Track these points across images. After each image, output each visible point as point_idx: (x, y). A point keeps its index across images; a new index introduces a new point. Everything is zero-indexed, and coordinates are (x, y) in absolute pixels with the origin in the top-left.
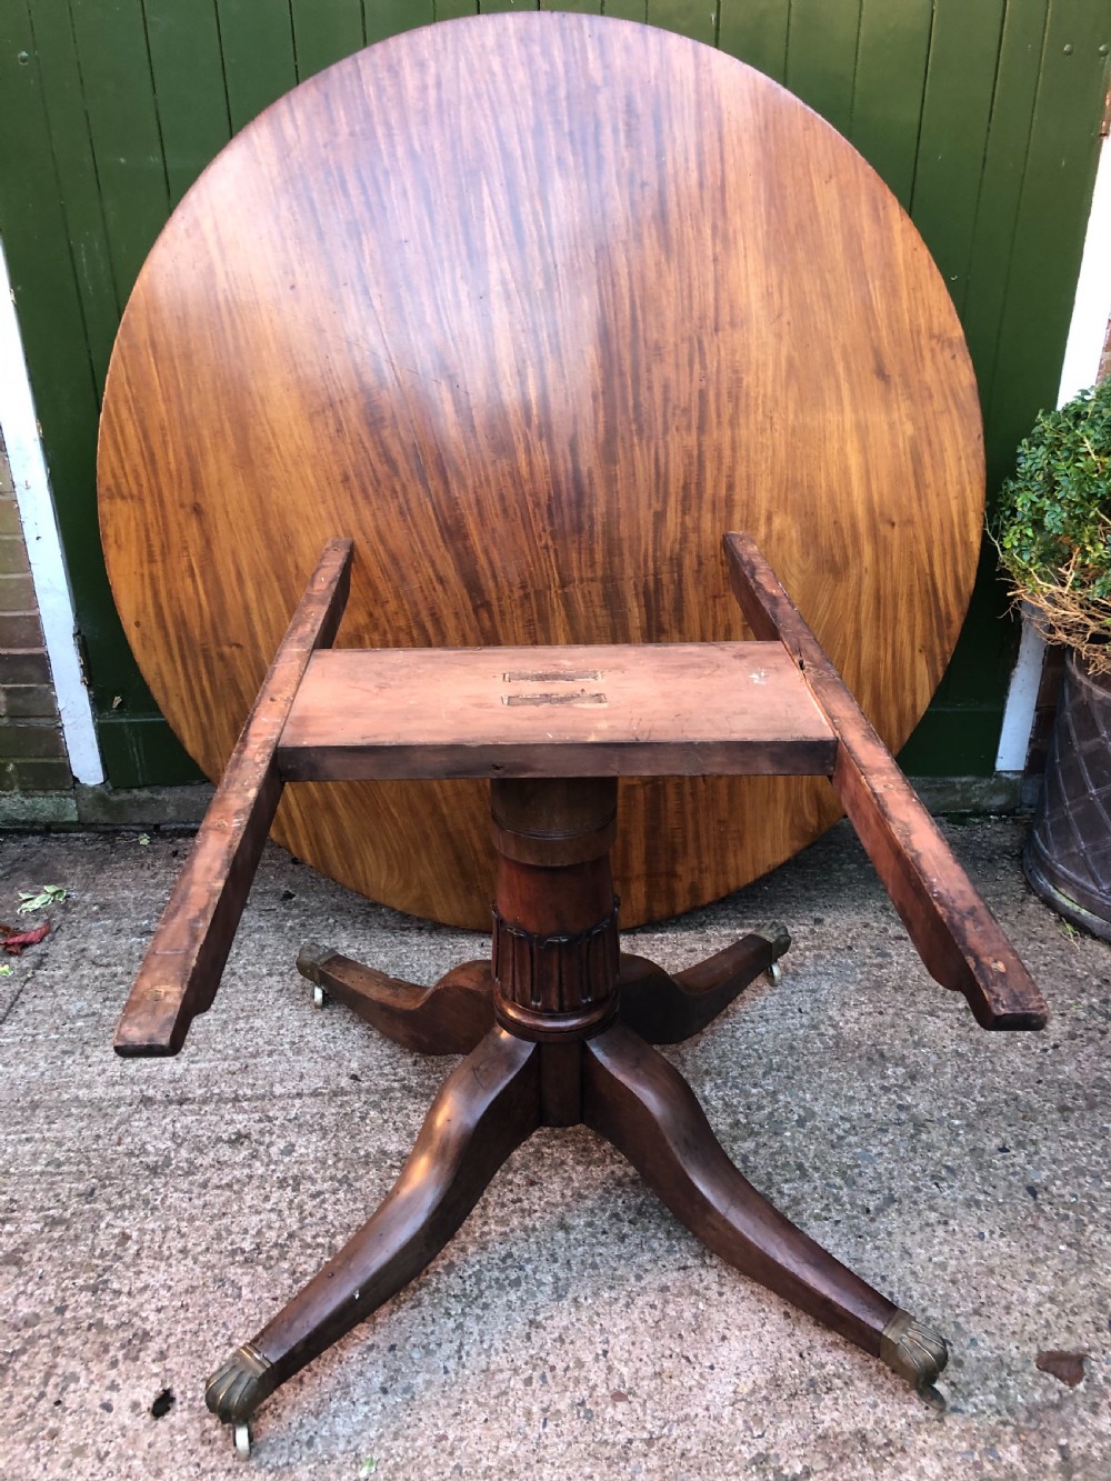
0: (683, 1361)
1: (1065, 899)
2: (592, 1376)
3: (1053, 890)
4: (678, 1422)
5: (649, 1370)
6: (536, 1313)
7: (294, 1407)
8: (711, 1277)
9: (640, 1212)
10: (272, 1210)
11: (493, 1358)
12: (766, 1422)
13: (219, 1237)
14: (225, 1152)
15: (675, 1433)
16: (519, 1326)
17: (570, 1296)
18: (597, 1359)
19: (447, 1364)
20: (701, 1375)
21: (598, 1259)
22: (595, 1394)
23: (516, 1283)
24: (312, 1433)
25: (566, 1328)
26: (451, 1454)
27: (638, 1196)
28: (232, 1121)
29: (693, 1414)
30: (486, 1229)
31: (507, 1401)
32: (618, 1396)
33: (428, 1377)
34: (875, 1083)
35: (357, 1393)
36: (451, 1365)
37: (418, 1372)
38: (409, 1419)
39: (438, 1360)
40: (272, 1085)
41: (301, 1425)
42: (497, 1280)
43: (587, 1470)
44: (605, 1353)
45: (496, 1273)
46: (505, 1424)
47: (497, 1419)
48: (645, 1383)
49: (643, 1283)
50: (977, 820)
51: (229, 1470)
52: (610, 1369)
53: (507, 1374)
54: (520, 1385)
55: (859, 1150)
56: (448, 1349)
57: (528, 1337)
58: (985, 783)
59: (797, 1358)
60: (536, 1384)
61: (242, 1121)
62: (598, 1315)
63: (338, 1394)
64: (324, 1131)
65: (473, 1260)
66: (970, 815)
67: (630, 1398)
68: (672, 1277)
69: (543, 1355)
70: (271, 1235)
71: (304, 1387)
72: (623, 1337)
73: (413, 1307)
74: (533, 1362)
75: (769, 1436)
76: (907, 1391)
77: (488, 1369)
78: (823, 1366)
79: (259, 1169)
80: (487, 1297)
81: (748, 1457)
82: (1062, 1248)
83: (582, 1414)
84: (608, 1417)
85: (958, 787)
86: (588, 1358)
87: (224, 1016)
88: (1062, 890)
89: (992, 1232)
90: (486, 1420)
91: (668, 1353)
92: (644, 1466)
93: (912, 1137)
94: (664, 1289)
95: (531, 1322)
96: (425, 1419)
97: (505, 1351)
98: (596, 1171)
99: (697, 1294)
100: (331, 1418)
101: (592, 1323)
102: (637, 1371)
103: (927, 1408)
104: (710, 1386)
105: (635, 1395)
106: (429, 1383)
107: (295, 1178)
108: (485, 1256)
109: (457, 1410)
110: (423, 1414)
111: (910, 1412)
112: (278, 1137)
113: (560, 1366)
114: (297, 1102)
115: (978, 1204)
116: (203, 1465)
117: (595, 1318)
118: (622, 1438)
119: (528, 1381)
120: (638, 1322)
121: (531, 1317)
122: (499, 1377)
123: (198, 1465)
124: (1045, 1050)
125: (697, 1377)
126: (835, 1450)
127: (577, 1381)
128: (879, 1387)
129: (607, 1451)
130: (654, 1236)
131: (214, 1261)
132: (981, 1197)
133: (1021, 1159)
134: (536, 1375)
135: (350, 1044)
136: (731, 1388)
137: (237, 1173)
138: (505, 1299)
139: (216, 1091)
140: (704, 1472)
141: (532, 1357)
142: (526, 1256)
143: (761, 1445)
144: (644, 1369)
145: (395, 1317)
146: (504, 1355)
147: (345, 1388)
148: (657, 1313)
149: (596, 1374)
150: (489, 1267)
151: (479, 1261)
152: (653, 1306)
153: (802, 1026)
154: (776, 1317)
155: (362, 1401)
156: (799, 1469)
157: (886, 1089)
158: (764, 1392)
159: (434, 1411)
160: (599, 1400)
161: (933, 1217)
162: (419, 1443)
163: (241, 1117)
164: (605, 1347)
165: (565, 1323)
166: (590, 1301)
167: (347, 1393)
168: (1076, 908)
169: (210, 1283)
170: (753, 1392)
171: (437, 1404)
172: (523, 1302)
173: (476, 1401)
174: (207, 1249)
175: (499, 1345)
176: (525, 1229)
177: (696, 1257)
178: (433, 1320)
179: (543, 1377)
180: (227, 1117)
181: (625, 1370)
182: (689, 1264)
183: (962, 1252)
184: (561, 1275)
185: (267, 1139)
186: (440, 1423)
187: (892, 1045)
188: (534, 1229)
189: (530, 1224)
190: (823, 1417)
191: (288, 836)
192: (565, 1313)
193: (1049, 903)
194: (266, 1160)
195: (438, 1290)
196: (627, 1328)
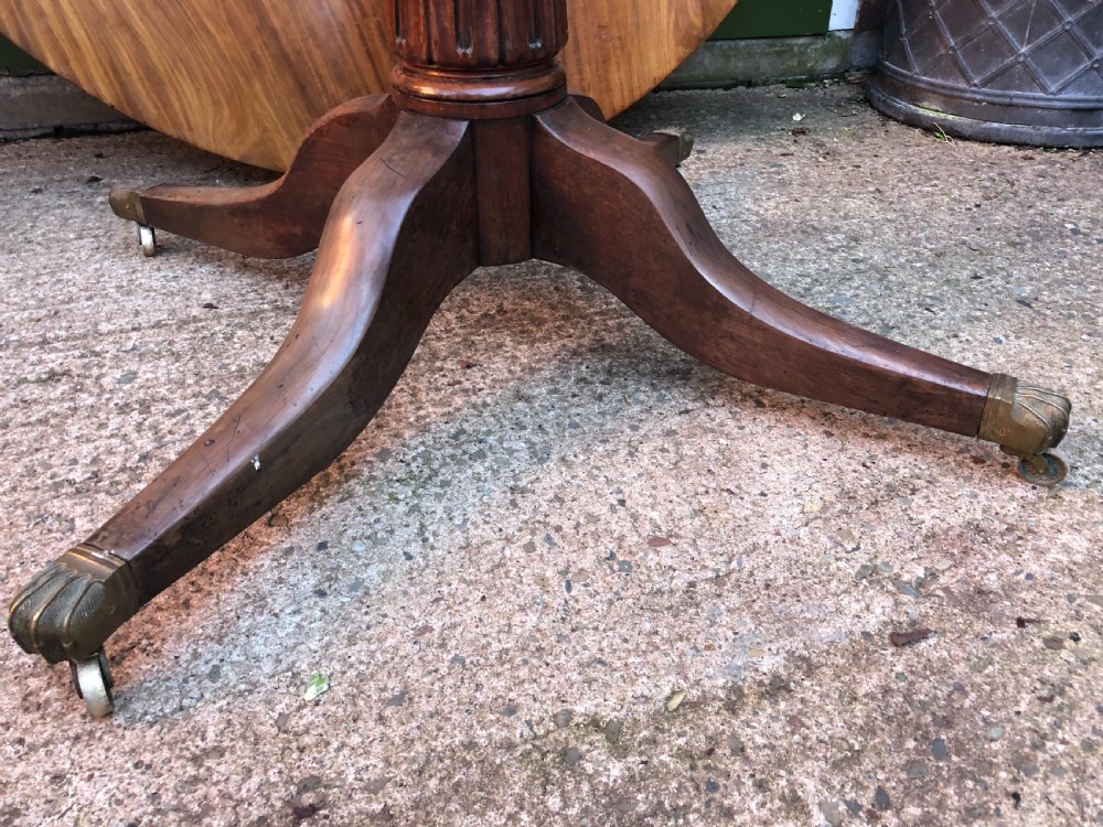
0: (725, 494)
1: (930, 111)
2: (614, 526)
3: (913, 107)
4: (747, 553)
5: (687, 510)
6: (516, 478)
7: (180, 636)
8: (721, 415)
9: (609, 372)
10: (112, 436)
11: (473, 532)
12: (856, 534)
13: (32, 473)
14: (35, 391)
15: (747, 566)
16: (498, 495)
17: (554, 457)
18: (613, 509)
19: (407, 549)
20: (754, 503)
21: (577, 419)
22: (624, 544)
23: (481, 455)
24: (215, 662)
25: (561, 487)
26: (443, 645)
27: (602, 360)
28: (40, 361)
29: (761, 542)
30: (422, 413)
31: (507, 573)
32: (656, 542)
33: (383, 567)
34: (821, 247)
35: (280, 601)
36: (415, 549)
37: (367, 566)
38: (367, 618)
39: (394, 547)
40: (96, 324)
41: (196, 656)
42: (453, 457)
43: (648, 626)
44: (622, 503)
45: (450, 451)
46: (513, 598)
47: (499, 593)
48: (686, 522)
49: (642, 432)
50: (813, 85)
51: (77, 738)
52: (635, 517)
53: (497, 546)
54: (520, 553)
55: (832, 295)
56: (402, 534)
57: (514, 503)
58: (819, 44)
59: (861, 469)
60: (542, 548)
61: (53, 361)
62: (598, 468)
63: (249, 609)
64: (177, 357)
65: (413, 443)
66: (807, 81)
67: (673, 540)
68: (674, 422)
69: (540, 517)
70: (117, 461)
71: (191, 611)
72: (638, 484)
73: (341, 500)
74: (530, 527)
75: (866, 544)
76: (1002, 477)
77: (468, 545)
78: (895, 471)
79: (86, 400)
80: (445, 474)
81: (853, 573)
82: (1085, 337)
83: (616, 567)
84: (652, 564)
85: (796, 49)
86: (601, 510)
87: (20, 275)
88: (925, 104)
89: (1007, 337)
90: (483, 598)
91: (702, 490)
92: (723, 607)
93: (880, 280)
94: (670, 433)
95: (512, 489)
96: (391, 614)
97: (486, 523)
98: (544, 347)
99: (713, 431)
100: (243, 638)
101: (595, 478)
102: (670, 513)
103: (1034, 488)
104: (770, 512)
105: (678, 536)
106: (386, 576)
107: (142, 403)
108: (429, 438)
109: (436, 595)
110: (386, 609)
111: (1018, 495)
112: (111, 368)
113: (568, 527)
114: (134, 335)
115: (977, 318)
116: (28, 740)
117: (596, 472)
118: (680, 582)
119: (530, 547)
120: (652, 468)
121: (512, 483)
122: (486, 550)
123: (21, 741)
124: (969, 209)
125: (749, 506)
126: (953, 546)
127: (597, 536)
128: (968, 479)
129: (665, 601)
130: (637, 390)
131: (26, 499)
132: (979, 313)
133: (998, 281)
134: (538, 539)
135: (198, 281)
136: (798, 510)
137: (55, 408)
138: (469, 472)
139: (14, 337)
140: (803, 597)
141: (526, 522)
142: (484, 429)
143: (862, 558)
144: (678, 509)
145: (317, 514)
146: (486, 527)
147: (259, 601)
148: (672, 455)
149: (620, 524)
150: (438, 446)
151: (423, 443)
152: (663, 450)
153: (723, 217)
154: (816, 437)
155: (288, 611)
156: (921, 573)
157: (834, 251)
158: (839, 506)
159: (403, 601)
160: (634, 549)
161: (940, 333)
162: (391, 641)
163: (53, 356)
164: (620, 496)
165: (559, 482)
166: (582, 457)
167: (263, 607)
168: (942, 115)
169: (21, 521)
170: (825, 509)
171: (405, 593)
172: (495, 472)
173: (463, 580)
174: (14, 489)
175: (473, 517)
176: (474, 406)
177: (695, 400)
178: (375, 509)
179: (548, 539)
180: (33, 358)
181: (654, 515)
182: (690, 407)
183: (987, 355)
184: (535, 439)
185: (95, 372)
186: (416, 614)
187: (820, 220)
188: (485, 405)
189: (479, 401)
190: (921, 517)
191: (73, 64)
192: (555, 473)
193: (912, 122)
194: (96, 391)
195: (373, 478)
196: (640, 475)
